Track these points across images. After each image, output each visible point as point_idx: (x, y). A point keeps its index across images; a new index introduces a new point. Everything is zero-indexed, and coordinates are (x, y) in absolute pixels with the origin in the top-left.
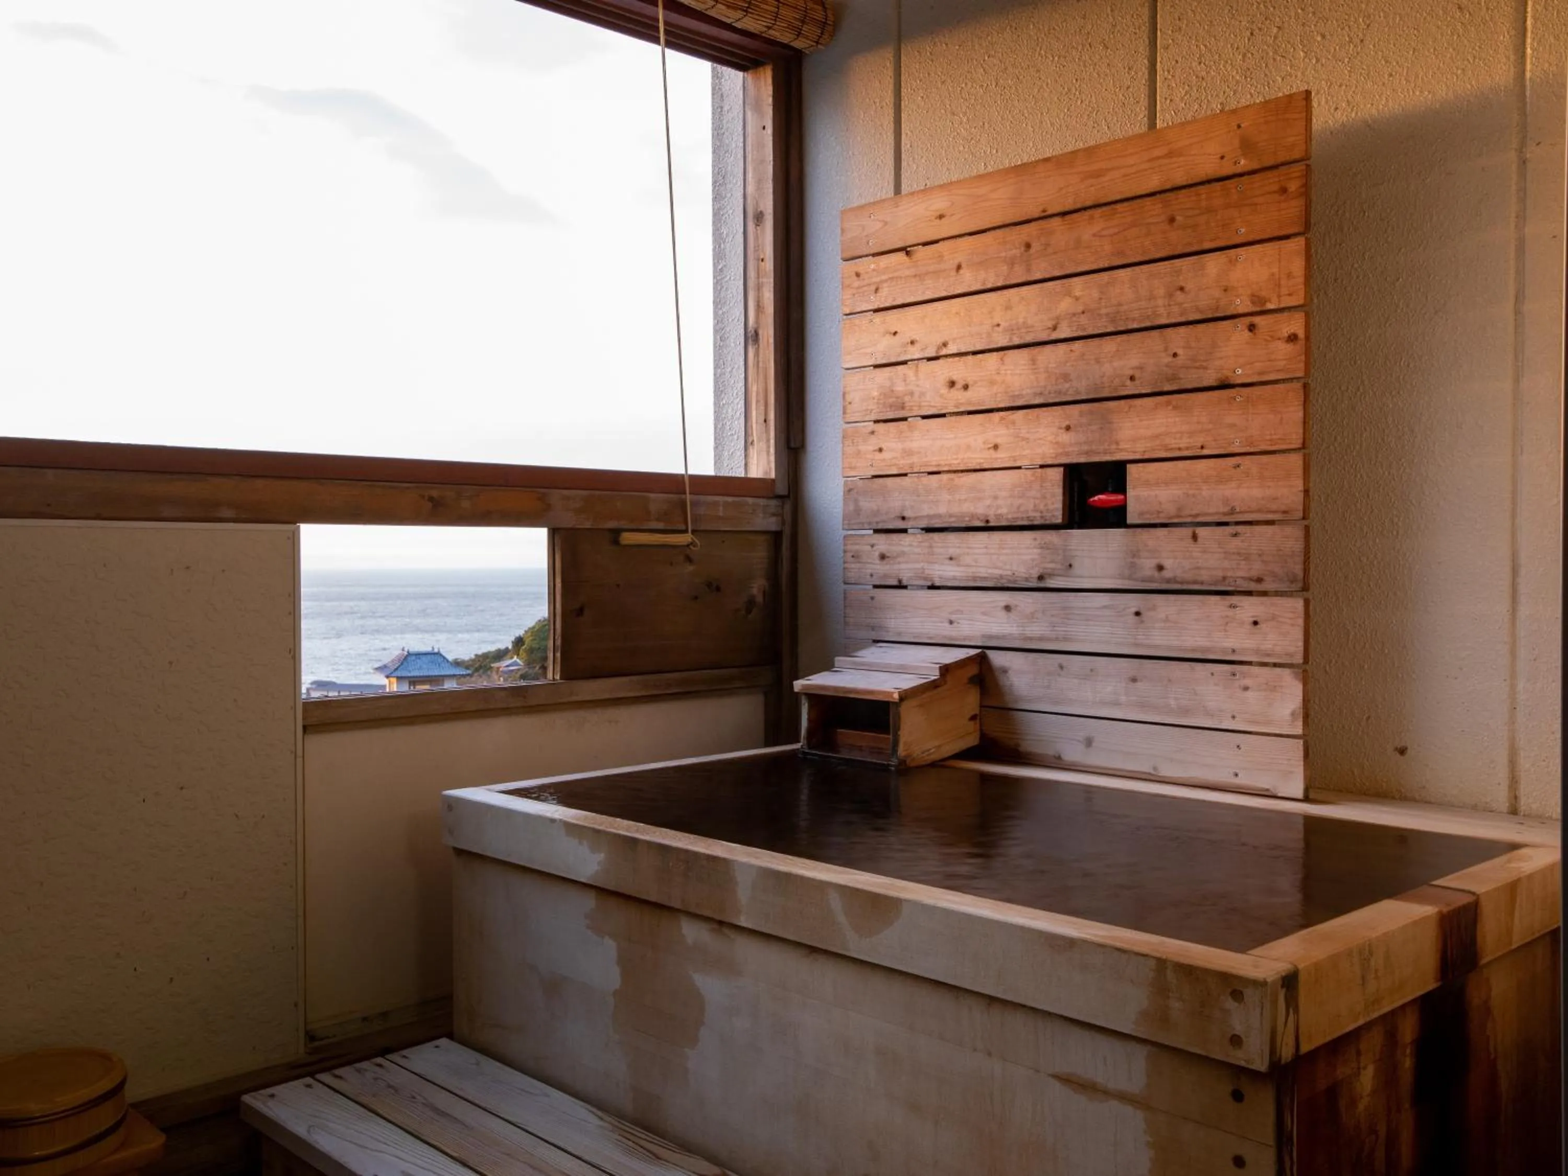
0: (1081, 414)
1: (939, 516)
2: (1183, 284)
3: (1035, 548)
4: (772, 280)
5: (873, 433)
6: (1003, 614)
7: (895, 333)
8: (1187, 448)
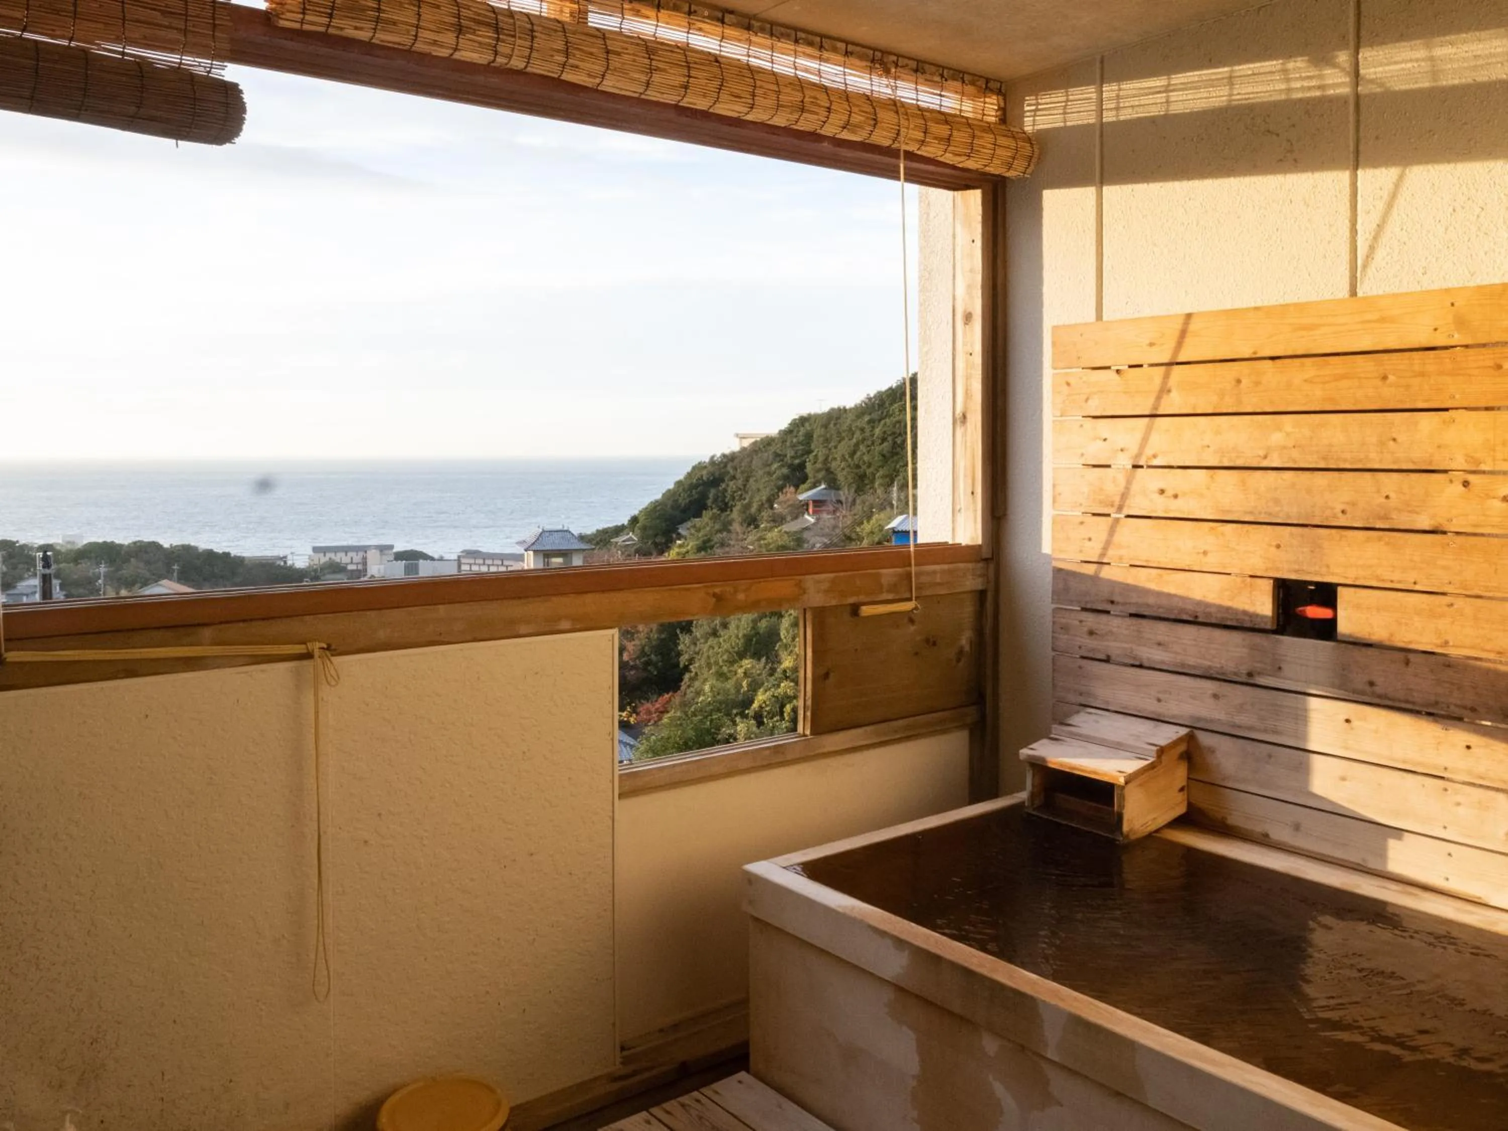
0: (1291, 534)
1: (1148, 605)
2: (1394, 435)
3: (1244, 647)
4: (980, 372)
5: (1082, 523)
6: (1211, 701)
7: (1105, 440)
8: (1399, 582)
